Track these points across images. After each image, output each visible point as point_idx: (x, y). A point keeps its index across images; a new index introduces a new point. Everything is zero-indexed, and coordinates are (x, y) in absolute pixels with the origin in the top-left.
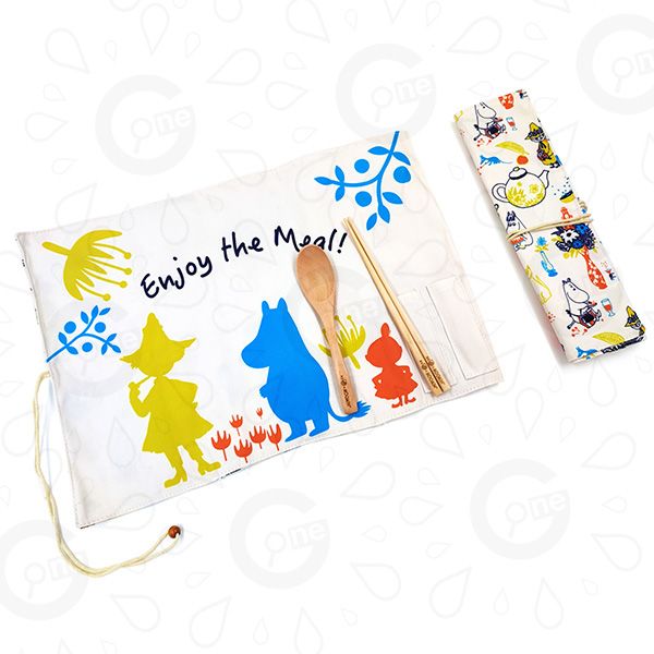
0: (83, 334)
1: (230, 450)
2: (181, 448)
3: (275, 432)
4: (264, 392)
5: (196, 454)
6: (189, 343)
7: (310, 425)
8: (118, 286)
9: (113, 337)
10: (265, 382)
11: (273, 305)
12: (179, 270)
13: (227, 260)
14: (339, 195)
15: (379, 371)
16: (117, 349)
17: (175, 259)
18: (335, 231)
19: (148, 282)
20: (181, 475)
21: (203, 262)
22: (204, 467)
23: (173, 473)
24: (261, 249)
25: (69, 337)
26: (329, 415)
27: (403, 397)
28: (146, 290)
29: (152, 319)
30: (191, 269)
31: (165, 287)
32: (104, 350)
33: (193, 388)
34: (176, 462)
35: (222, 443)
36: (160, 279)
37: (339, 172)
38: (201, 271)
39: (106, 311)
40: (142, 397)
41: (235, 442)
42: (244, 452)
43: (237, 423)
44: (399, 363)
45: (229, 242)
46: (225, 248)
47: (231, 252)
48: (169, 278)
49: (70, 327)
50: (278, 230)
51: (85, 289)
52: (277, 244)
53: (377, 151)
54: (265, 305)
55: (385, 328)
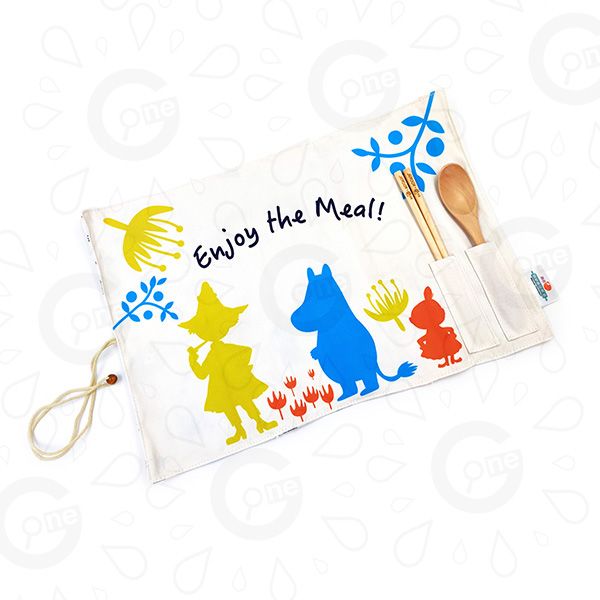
0: (144, 303)
1: (286, 410)
2: (239, 409)
3: (327, 392)
4: (315, 354)
5: (254, 413)
6: (241, 309)
7: (360, 385)
8: (172, 258)
9: (170, 305)
10: (315, 345)
11: (318, 271)
12: (228, 240)
13: (273, 231)
14: (375, 166)
15: (423, 332)
16: (175, 316)
17: (224, 230)
18: (373, 200)
19: (201, 253)
20: (241, 433)
21: (250, 234)
22: (263, 426)
23: (233, 431)
24: (304, 221)
25: (132, 306)
26: (378, 376)
27: (449, 357)
28: (199, 261)
29: (206, 287)
30: (240, 240)
31: (216, 257)
32: (163, 317)
34: (235, 420)
35: (277, 403)
36: (211, 250)
37: (374, 143)
38: (249, 242)
39: (163, 281)
40: (200, 361)
41: (290, 402)
42: (300, 411)
43: (291, 384)
44: (443, 325)
45: (274, 215)
46: (270, 221)
47: (276, 224)
48: (219, 249)
49: (132, 296)
50: (319, 201)
52: (318, 215)
53: (410, 121)
54: (310, 271)
55: (428, 292)
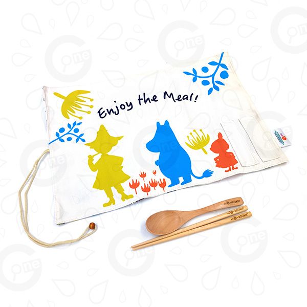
0: (68, 133)
1: (139, 189)
3: (163, 182)
4: (157, 163)
5: (121, 190)
6: (120, 138)
7: (181, 179)
9: (82, 135)
11: (162, 123)
12: (117, 107)
13: (140, 104)
14: (194, 80)
16: (83, 140)
17: (115, 102)
18: (192, 94)
19: (101, 111)
20: (112, 201)
21: (129, 104)
22: (125, 197)
23: (107, 200)
24: (157, 101)
25: (61, 134)
28: (100, 115)
29: (102, 127)
30: (123, 107)
31: (109, 113)
32: (77, 141)
33: (121, 159)
34: (110, 194)
35: (134, 185)
36: (107, 110)
37: (194, 70)
38: (127, 108)
39: (80, 124)
40: (94, 162)
41: (142, 184)
42: (146, 190)
43: (143, 175)
44: (228, 151)
45: (142, 97)
46: (140, 100)
47: (142, 102)
48: (112, 110)
49: (62, 130)
50: (165, 93)
51: (71, 114)
52: (165, 98)
53: (212, 63)
54: (158, 123)
55: (220, 135)
